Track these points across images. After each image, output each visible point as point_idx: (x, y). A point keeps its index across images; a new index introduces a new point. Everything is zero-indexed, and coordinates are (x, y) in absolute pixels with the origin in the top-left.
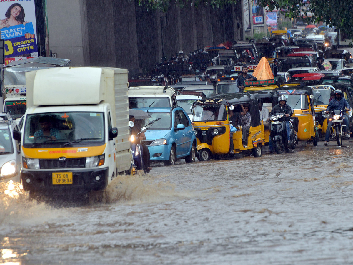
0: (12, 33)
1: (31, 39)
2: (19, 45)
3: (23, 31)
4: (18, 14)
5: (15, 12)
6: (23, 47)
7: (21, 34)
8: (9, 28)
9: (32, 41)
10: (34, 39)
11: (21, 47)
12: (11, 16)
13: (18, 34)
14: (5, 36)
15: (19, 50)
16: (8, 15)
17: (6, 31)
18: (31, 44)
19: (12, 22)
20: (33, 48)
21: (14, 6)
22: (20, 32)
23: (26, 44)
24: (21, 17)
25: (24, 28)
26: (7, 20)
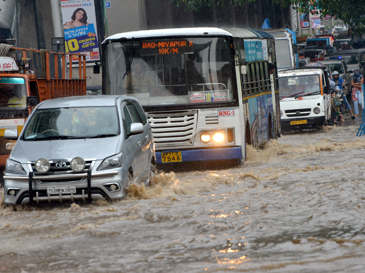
0: (77, 33)
1: (92, 37)
2: (83, 42)
3: (86, 31)
4: (82, 17)
5: (79, 16)
6: (86, 44)
7: (85, 33)
8: (75, 28)
9: (94, 39)
10: (95, 37)
11: (85, 44)
12: (76, 19)
13: (81, 33)
14: (72, 35)
15: (84, 46)
16: (74, 18)
17: (73, 31)
18: (93, 41)
19: (77, 24)
20: (94, 45)
21: (78, 10)
22: (83, 32)
23: (89, 41)
24: (84, 19)
25: (87, 28)
26: (73, 22)
